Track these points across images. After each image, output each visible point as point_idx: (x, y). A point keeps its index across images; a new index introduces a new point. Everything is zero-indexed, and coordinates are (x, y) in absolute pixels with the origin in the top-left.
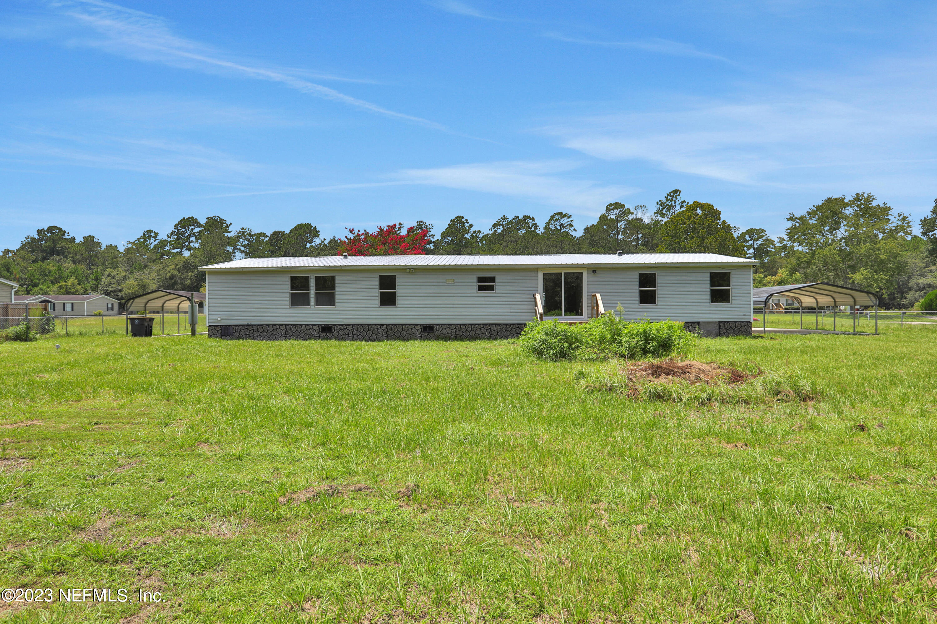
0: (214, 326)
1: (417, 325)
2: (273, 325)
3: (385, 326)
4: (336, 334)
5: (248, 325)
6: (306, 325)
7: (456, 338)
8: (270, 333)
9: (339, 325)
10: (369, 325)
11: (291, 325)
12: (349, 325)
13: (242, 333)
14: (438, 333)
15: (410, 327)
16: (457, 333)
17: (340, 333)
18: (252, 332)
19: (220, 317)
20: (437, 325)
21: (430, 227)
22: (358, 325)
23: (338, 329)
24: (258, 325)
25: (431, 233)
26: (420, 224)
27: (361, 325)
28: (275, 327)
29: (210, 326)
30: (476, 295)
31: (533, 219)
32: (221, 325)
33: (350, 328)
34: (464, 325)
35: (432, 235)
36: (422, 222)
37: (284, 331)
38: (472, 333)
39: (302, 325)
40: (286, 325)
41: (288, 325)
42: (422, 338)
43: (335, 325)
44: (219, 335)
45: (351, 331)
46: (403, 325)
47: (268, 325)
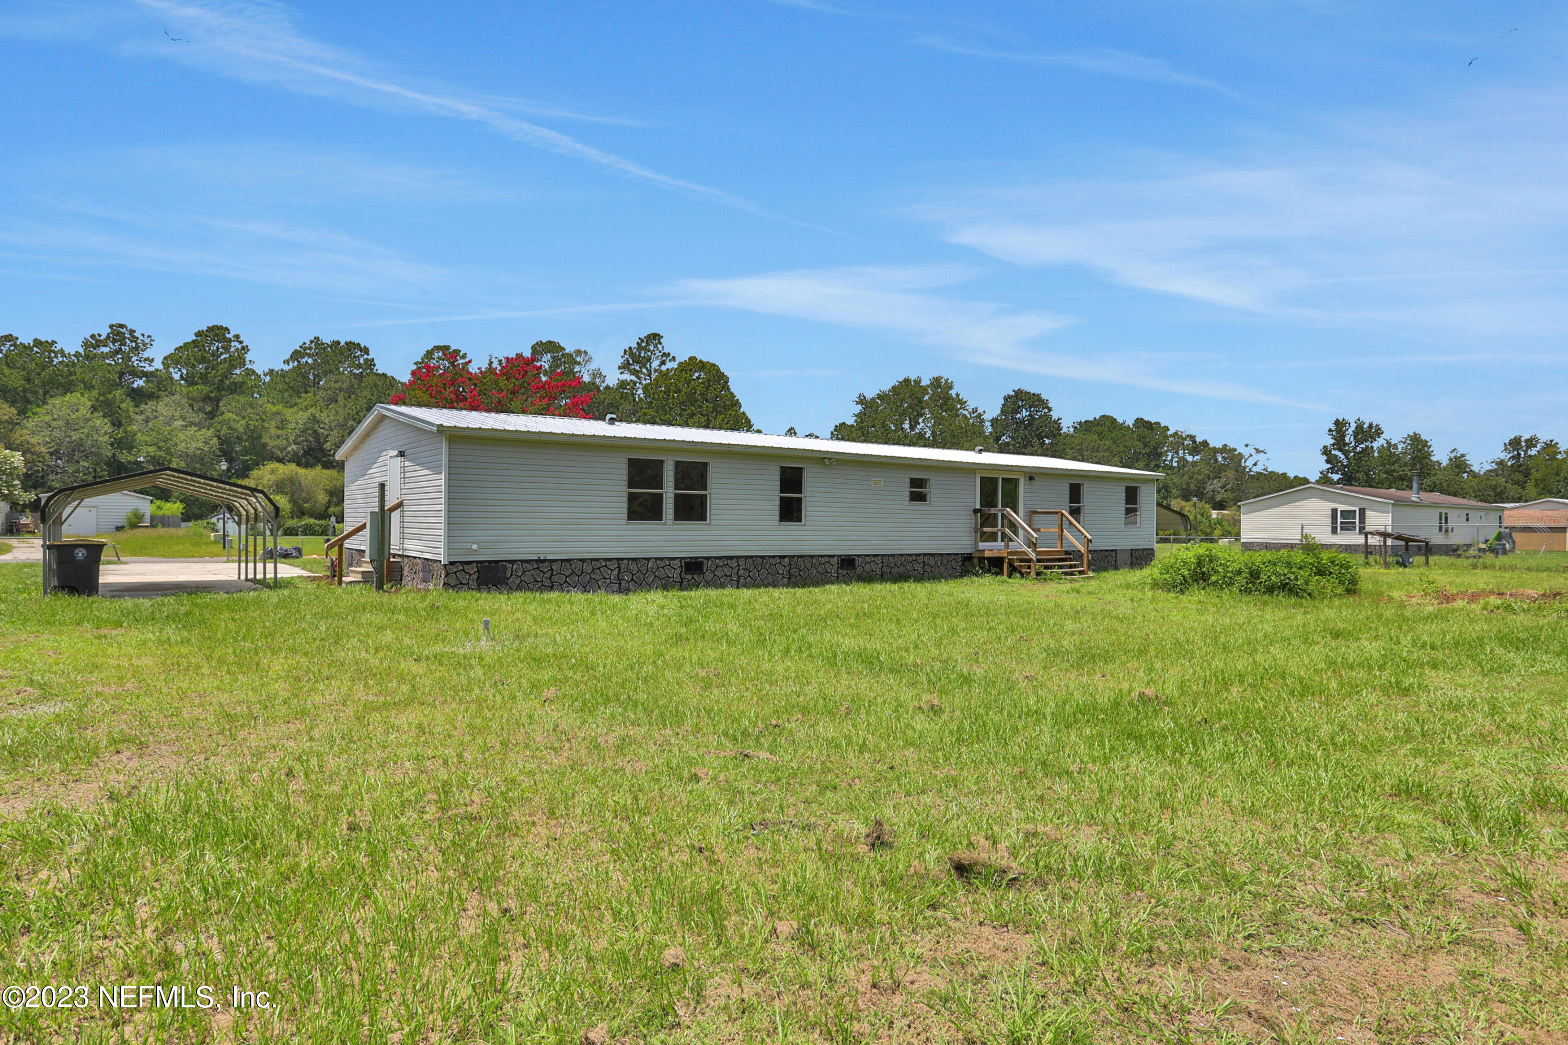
0: (462, 563)
1: (832, 556)
2: (592, 560)
3: (787, 560)
4: (709, 575)
5: (539, 561)
6: (656, 559)
7: (883, 578)
8: (588, 578)
9: (716, 558)
10: (763, 557)
11: (629, 559)
12: (731, 558)
13: (527, 578)
14: (859, 570)
15: (822, 560)
16: (884, 569)
17: (717, 573)
18: (548, 575)
19: (477, 543)
20: (859, 556)
21: (147, 340)
22: (746, 557)
23: (714, 567)
24: (562, 561)
25: (146, 354)
26: (118, 333)
27: (751, 557)
28: (598, 564)
29: (451, 563)
30: (906, 507)
31: (366, 351)
32: (477, 562)
33: (734, 563)
34: (893, 555)
35: (146, 360)
36: (122, 326)
37: (615, 572)
38: (901, 570)
39: (648, 559)
40: (618, 559)
41: (622, 559)
42: (838, 580)
43: (708, 558)
44: (473, 584)
45: (735, 571)
46: (812, 557)
47: (583, 560)
